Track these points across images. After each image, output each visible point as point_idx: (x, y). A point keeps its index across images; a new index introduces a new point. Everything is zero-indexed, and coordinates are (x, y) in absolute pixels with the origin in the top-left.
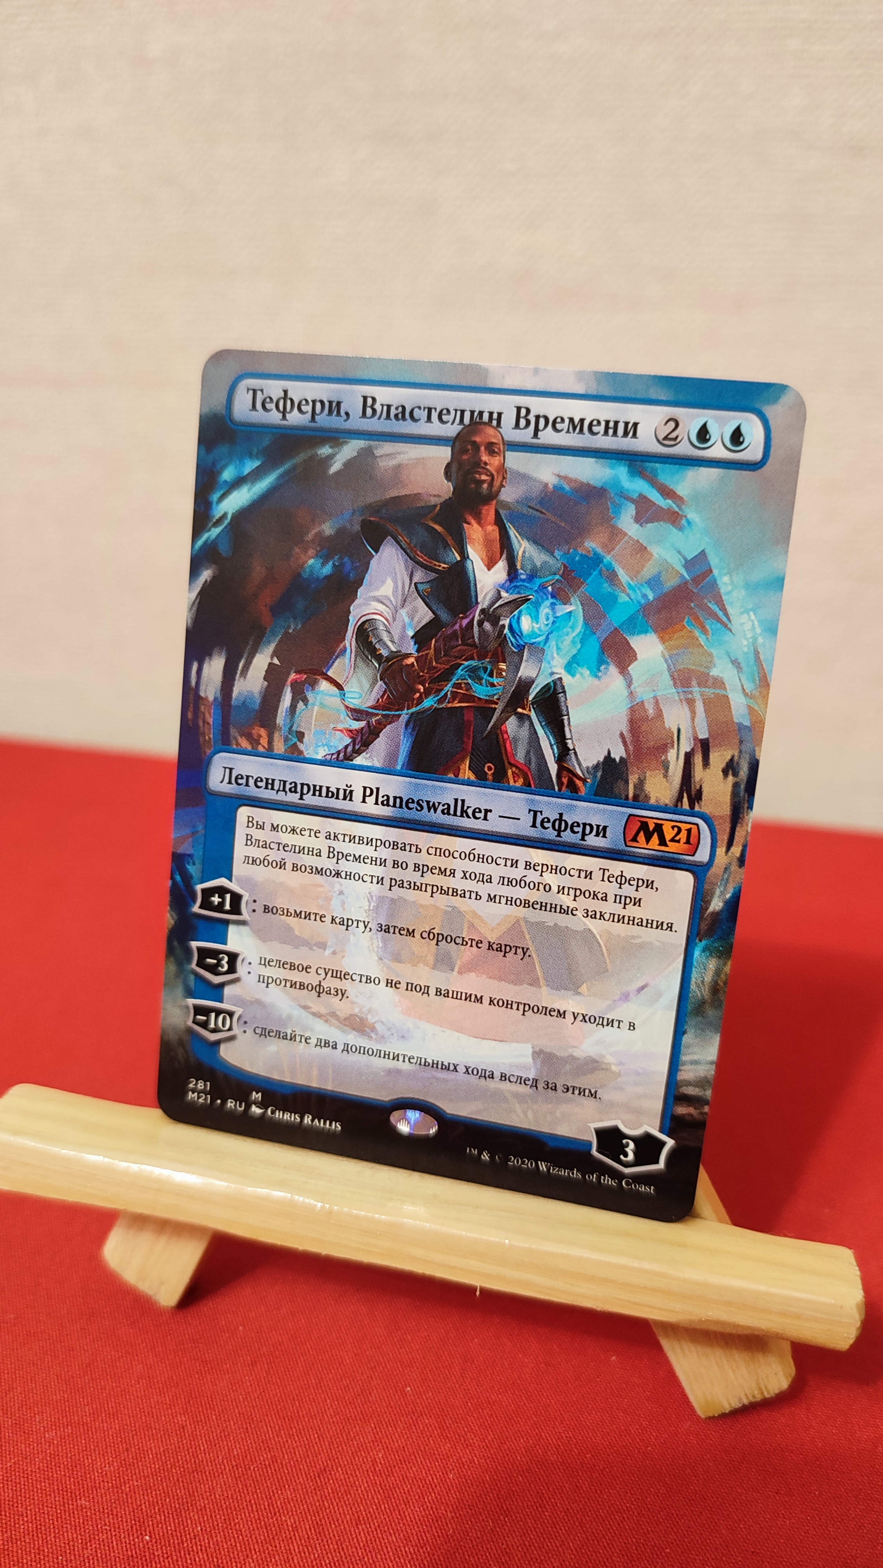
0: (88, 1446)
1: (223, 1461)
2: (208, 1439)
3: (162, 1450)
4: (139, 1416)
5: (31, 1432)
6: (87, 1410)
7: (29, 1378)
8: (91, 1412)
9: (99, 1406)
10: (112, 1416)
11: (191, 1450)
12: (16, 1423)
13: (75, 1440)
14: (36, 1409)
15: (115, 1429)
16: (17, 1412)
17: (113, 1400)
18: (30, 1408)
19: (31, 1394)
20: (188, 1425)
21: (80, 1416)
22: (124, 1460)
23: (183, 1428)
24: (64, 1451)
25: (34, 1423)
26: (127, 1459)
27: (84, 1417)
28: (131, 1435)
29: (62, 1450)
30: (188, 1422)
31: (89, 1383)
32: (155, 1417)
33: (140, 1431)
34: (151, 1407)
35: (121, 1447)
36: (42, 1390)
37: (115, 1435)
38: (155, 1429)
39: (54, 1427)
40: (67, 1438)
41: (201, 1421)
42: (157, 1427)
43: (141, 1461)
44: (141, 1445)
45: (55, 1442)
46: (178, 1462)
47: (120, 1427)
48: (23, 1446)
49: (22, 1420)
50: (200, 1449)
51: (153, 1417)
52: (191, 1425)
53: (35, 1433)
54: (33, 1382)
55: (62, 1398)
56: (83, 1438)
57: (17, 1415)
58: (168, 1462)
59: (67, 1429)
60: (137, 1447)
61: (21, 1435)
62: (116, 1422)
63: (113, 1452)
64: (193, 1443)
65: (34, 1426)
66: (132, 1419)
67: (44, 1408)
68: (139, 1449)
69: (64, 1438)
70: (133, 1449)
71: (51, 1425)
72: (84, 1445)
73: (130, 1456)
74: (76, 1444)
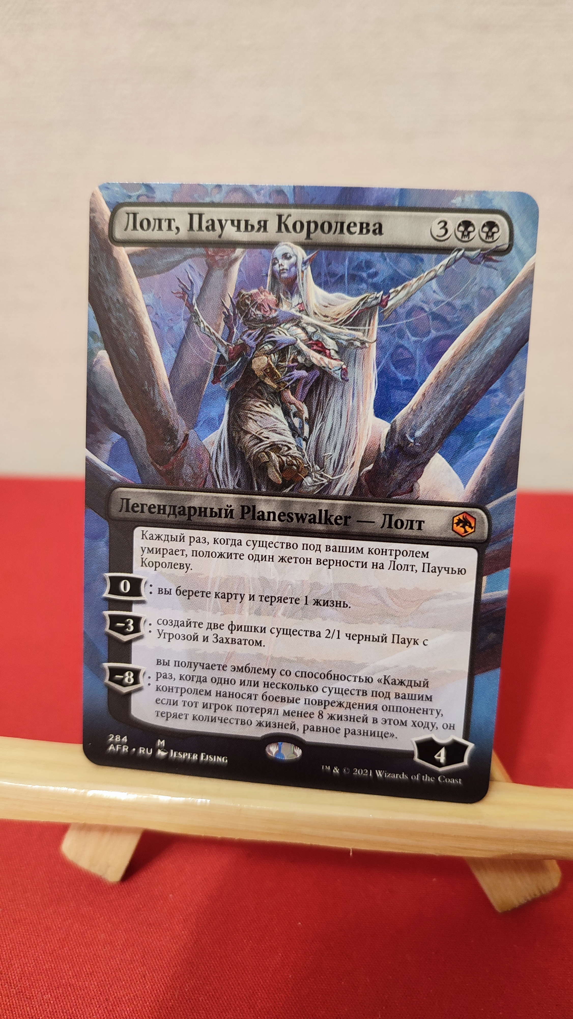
0: (77, 1001)
1: (178, 998)
2: (164, 982)
3: (132, 995)
4: (110, 973)
5: (32, 997)
6: (70, 974)
7: (22, 955)
8: (74, 974)
9: (78, 969)
10: (90, 975)
11: (153, 993)
12: (19, 992)
13: (66, 998)
14: (32, 978)
15: (94, 985)
16: (18, 983)
17: (88, 963)
18: (27, 979)
19: (26, 968)
20: (148, 974)
21: (66, 980)
22: (106, 1008)
23: (144, 977)
24: (60, 1008)
25: (33, 990)
26: (108, 1008)
27: (70, 980)
28: (107, 988)
29: (58, 1007)
30: (147, 972)
31: (67, 953)
32: (122, 971)
33: (113, 984)
34: (118, 965)
35: (101, 998)
36: (34, 963)
37: (95, 990)
38: (124, 980)
39: (48, 991)
40: (60, 997)
41: (156, 969)
42: (125, 979)
43: (119, 1006)
44: (116, 995)
45: (52, 1002)
46: (146, 1003)
47: (97, 983)
48: (28, 1008)
49: (23, 989)
50: (160, 991)
51: (120, 971)
52: (149, 974)
53: (35, 997)
54: (26, 958)
55: (50, 967)
56: (72, 996)
57: (19, 986)
58: (139, 1004)
59: (59, 990)
60: (113, 996)
61: (25, 1001)
62: (94, 979)
63: (97, 1003)
64: (153, 987)
65: (33, 992)
66: (105, 975)
67: (38, 977)
68: (115, 997)
69: (58, 998)
70: (111, 998)
71: (46, 989)
72: (74, 1001)
73: (110, 1004)
74: (67, 1001)
